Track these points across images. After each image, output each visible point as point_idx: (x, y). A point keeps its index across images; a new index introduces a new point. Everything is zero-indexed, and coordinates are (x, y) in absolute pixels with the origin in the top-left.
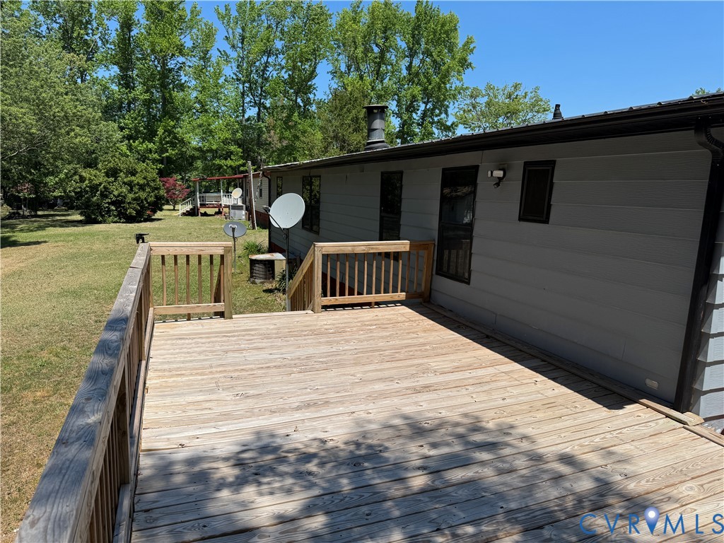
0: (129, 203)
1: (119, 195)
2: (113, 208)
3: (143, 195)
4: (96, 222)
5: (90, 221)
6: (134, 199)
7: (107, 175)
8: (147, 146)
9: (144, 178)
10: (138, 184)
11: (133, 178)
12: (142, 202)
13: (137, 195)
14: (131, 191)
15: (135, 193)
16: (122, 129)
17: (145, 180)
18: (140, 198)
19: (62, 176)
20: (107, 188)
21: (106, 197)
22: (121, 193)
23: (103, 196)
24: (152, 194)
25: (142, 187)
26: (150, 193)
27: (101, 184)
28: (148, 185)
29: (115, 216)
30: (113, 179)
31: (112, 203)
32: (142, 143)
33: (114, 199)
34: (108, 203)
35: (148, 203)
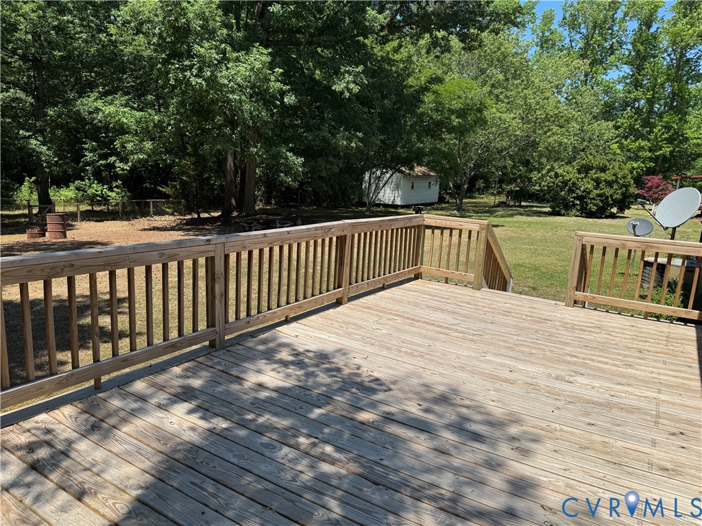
0: (593, 199)
1: (584, 191)
2: (578, 202)
3: (608, 191)
4: (559, 214)
5: (555, 213)
6: (599, 195)
7: (579, 172)
8: (640, 144)
9: (614, 175)
10: (605, 181)
11: (603, 174)
12: (607, 198)
13: (602, 192)
14: (597, 187)
15: (601, 190)
16: (617, 128)
17: (614, 177)
18: (605, 194)
19: (544, 172)
20: (575, 184)
21: (573, 192)
22: (587, 188)
23: (571, 191)
24: (619, 191)
25: (610, 184)
26: (617, 190)
27: (571, 179)
28: (616, 181)
29: (578, 210)
30: (584, 176)
31: (578, 198)
32: (635, 141)
33: (580, 194)
34: (574, 197)
35: (612, 200)
